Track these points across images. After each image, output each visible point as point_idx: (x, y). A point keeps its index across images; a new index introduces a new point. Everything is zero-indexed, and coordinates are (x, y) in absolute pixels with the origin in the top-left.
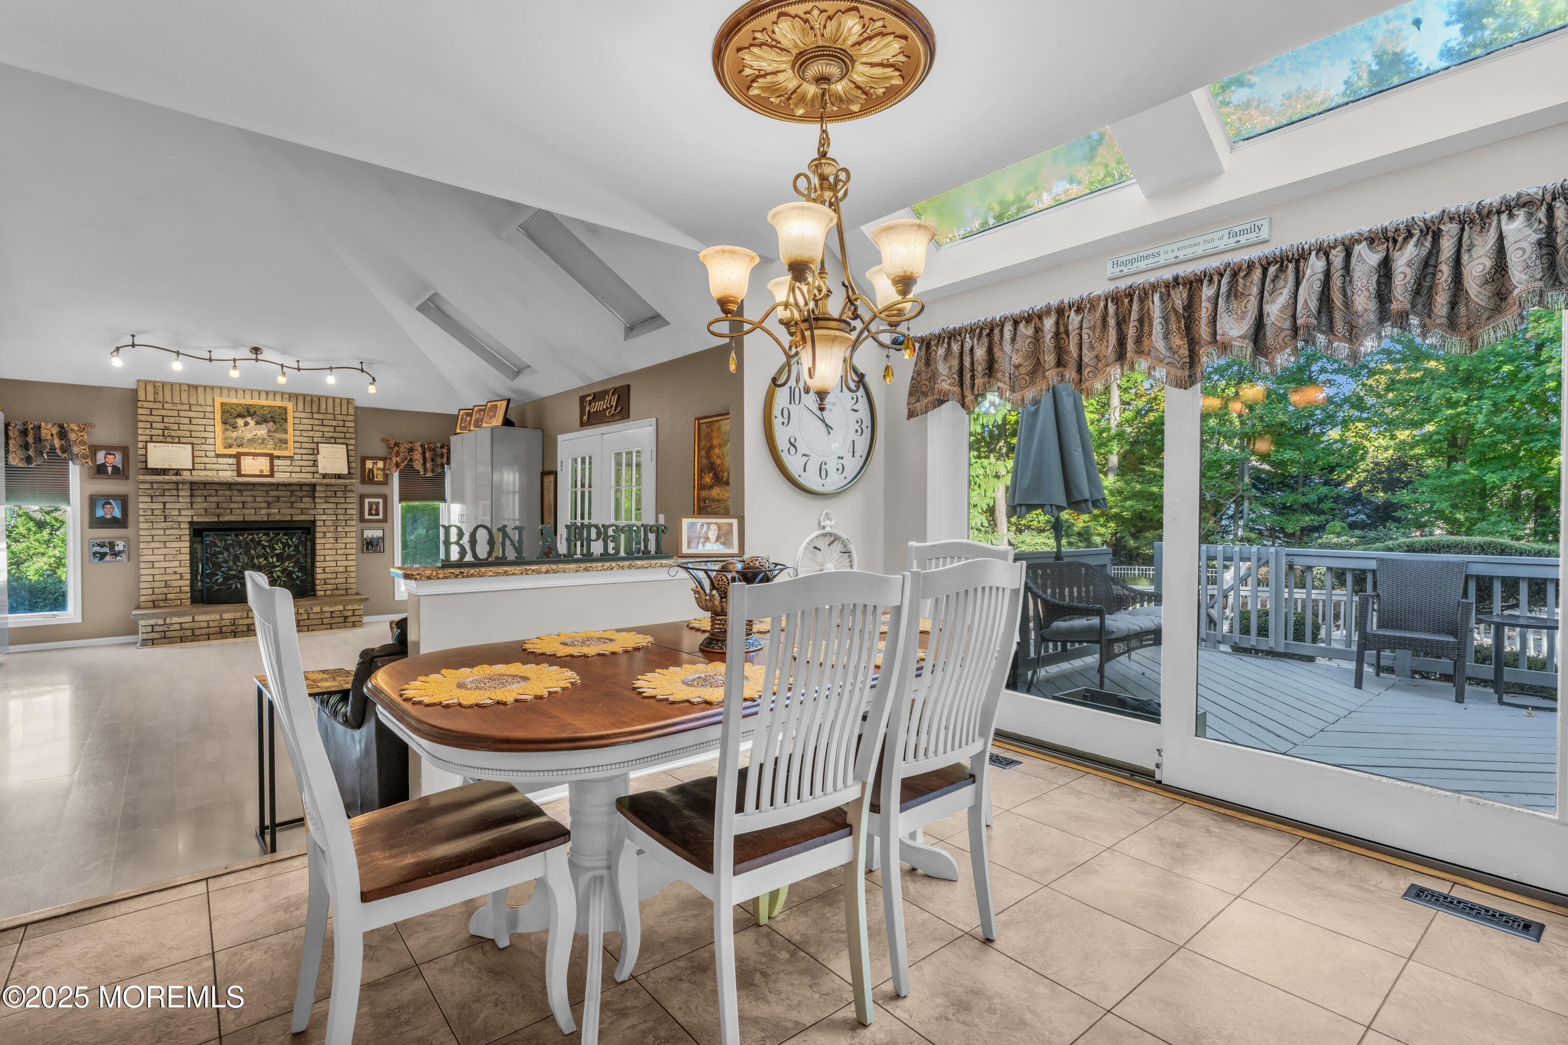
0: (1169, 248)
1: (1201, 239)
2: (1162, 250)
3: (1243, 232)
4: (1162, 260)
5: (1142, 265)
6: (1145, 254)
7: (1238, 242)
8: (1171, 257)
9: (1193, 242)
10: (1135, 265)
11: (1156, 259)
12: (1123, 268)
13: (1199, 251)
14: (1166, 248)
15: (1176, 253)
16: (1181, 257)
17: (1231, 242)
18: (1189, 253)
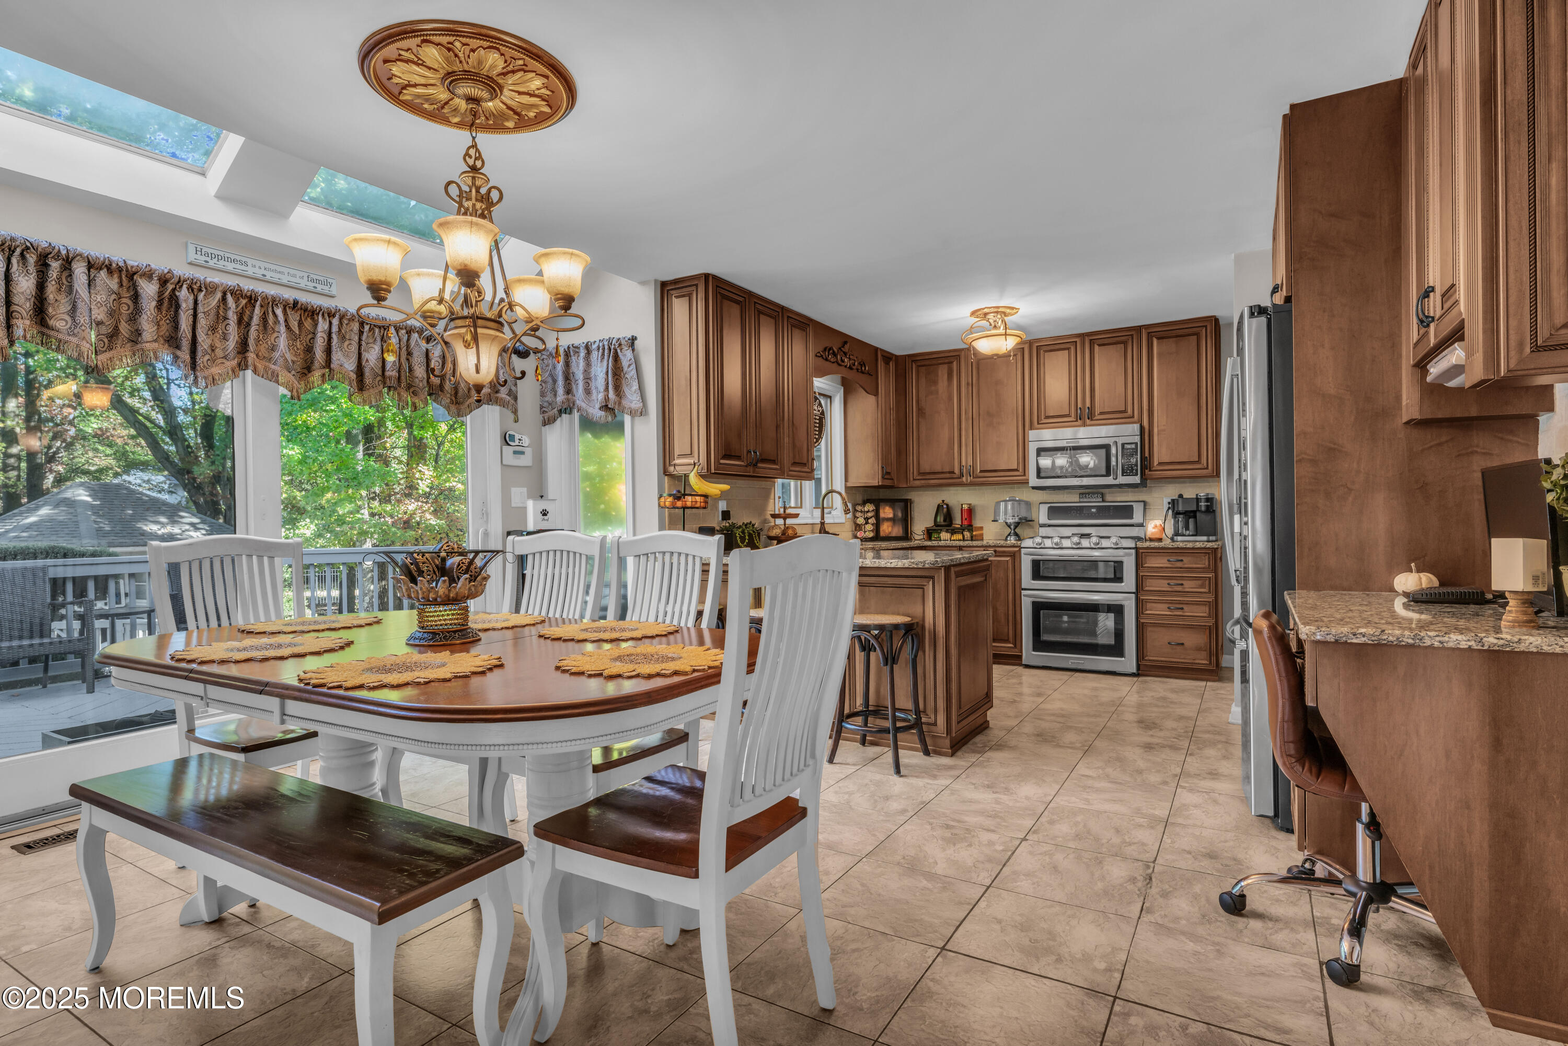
0: (258, 264)
1: (286, 270)
2: (250, 262)
3: (318, 281)
4: (250, 271)
5: (230, 266)
6: (233, 257)
7: (315, 287)
8: (259, 273)
9: (279, 269)
10: (222, 262)
11: (243, 268)
12: (208, 259)
13: (285, 279)
14: (254, 262)
15: (265, 272)
16: (268, 277)
17: (310, 285)
18: (275, 277)
